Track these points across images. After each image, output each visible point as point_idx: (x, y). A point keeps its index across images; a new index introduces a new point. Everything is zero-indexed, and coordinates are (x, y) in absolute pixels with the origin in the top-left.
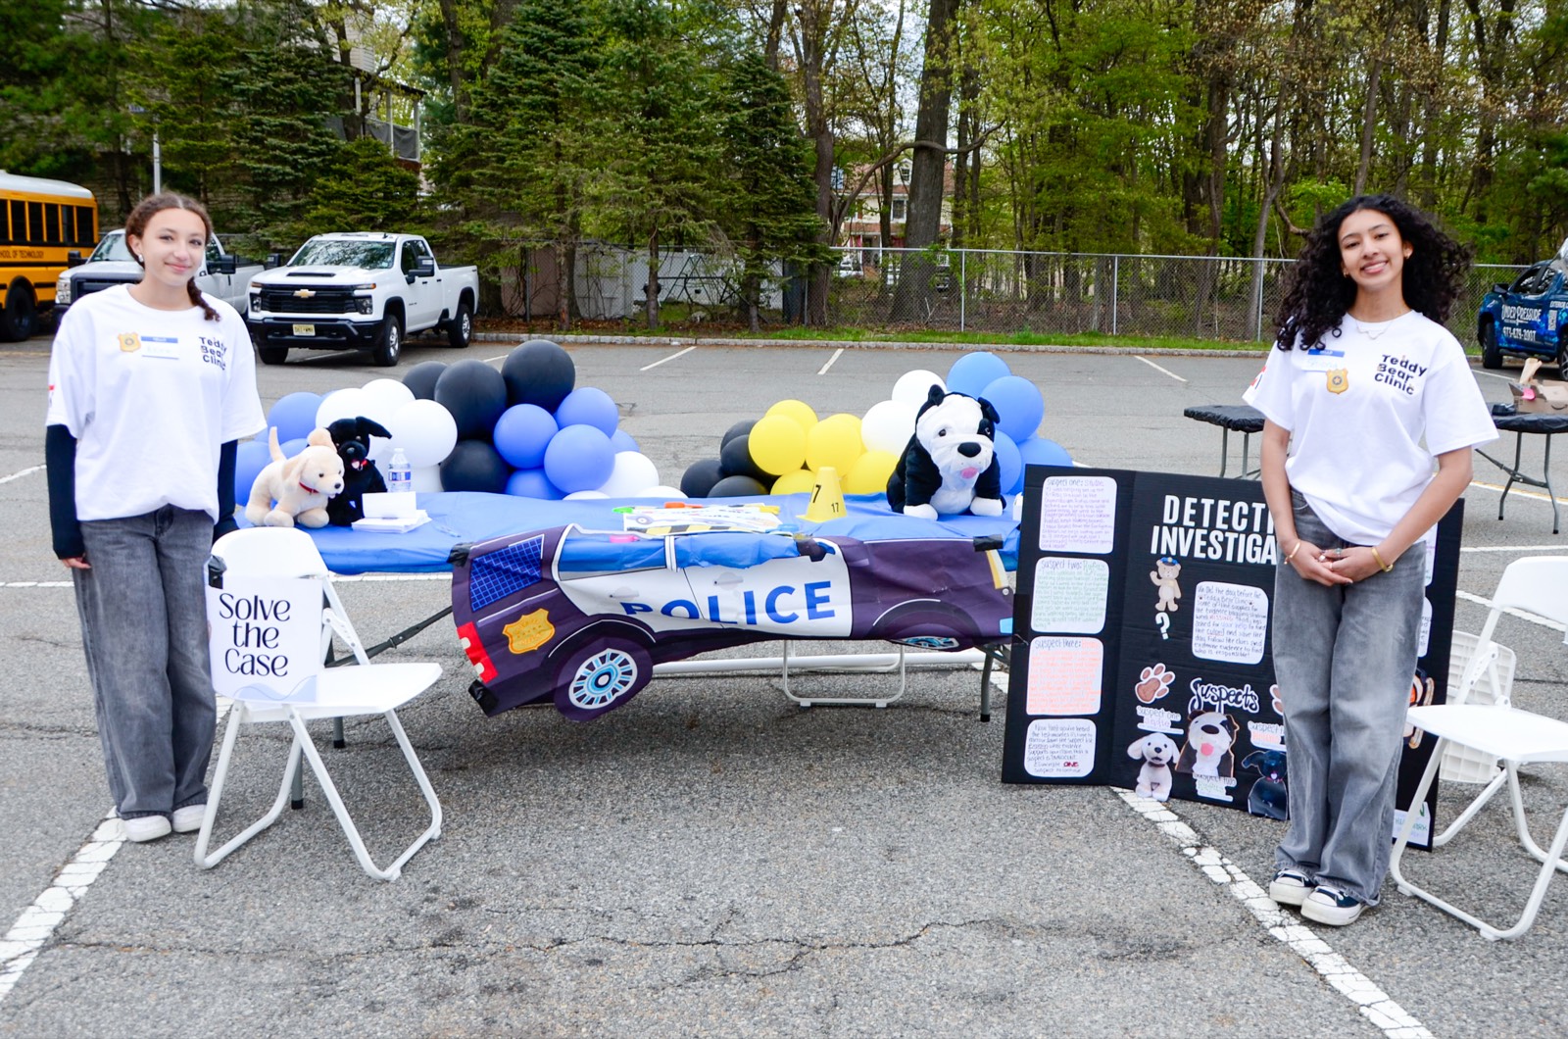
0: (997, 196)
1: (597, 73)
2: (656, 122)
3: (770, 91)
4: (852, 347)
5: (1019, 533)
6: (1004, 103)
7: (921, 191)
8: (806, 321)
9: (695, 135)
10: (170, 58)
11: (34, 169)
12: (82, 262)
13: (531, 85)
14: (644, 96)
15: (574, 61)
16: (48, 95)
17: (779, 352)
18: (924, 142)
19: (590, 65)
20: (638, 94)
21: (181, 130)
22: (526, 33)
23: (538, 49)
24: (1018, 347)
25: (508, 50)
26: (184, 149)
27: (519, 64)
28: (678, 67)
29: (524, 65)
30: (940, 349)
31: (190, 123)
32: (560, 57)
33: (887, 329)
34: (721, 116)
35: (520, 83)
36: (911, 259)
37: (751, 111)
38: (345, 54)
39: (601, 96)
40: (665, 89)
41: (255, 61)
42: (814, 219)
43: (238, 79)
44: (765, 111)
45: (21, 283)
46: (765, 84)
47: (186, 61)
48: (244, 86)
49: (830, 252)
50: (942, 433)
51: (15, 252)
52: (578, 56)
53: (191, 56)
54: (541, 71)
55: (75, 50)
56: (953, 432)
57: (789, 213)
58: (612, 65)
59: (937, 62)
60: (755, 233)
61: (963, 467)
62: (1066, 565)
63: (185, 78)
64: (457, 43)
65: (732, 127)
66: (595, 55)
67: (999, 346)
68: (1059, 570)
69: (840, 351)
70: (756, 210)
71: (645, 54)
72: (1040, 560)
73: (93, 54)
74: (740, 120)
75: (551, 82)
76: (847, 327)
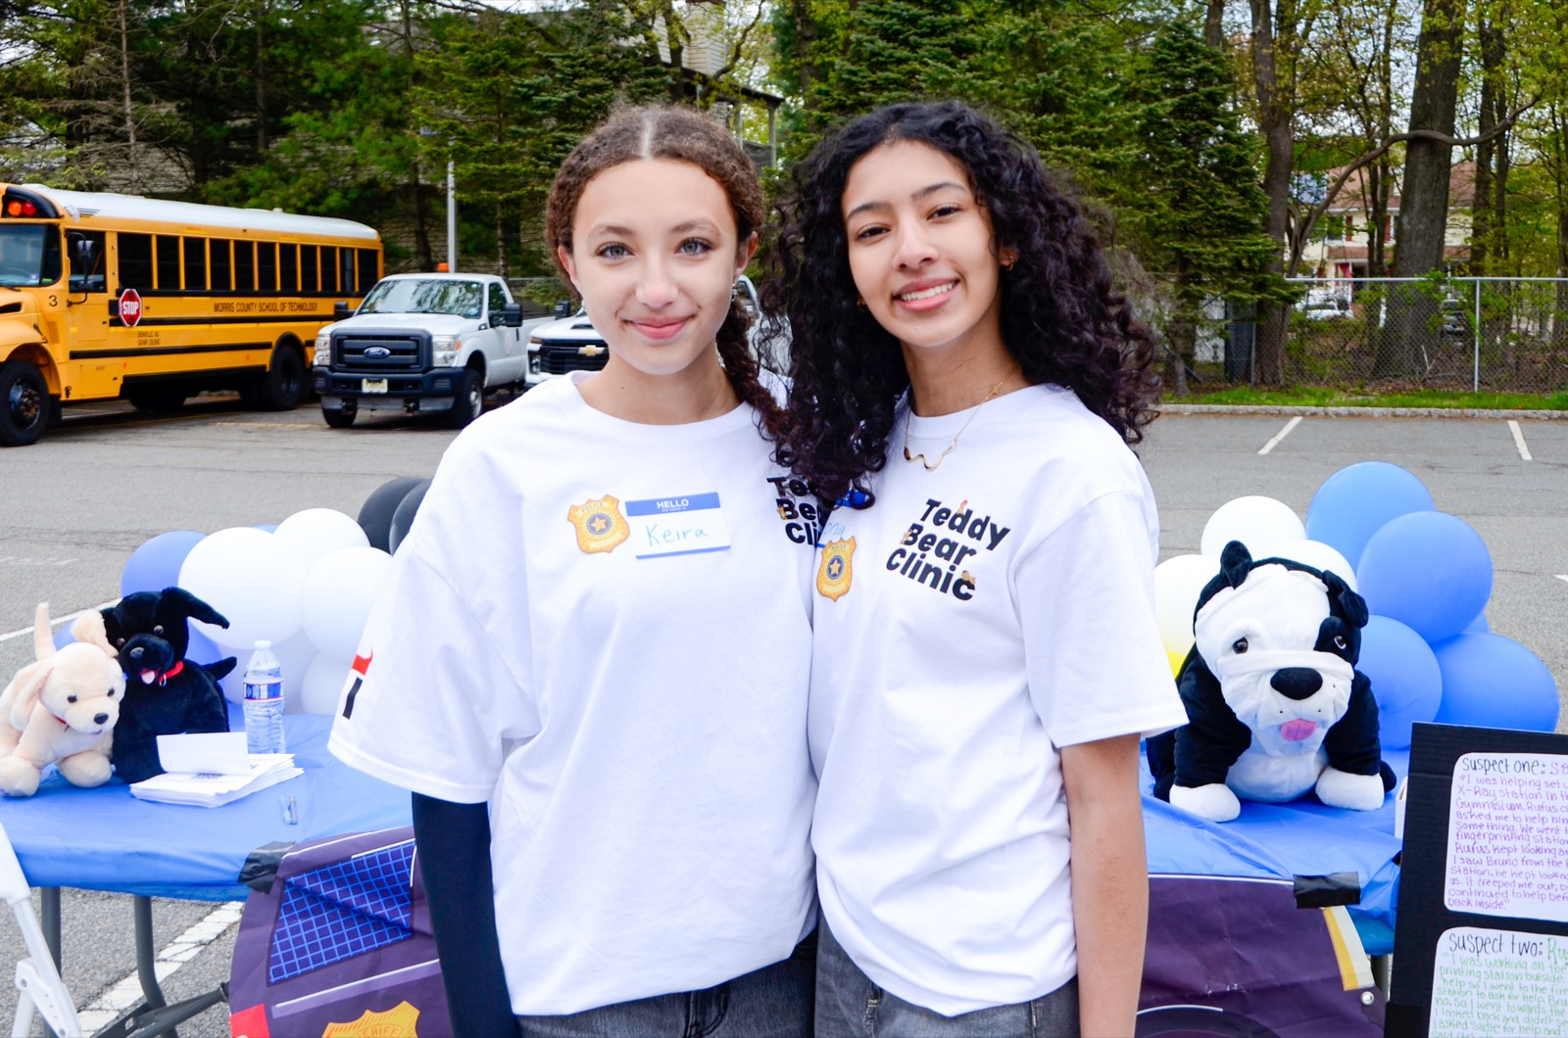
0: (1533, 204)
1: (973, 58)
2: (1048, 118)
3: (1202, 71)
4: (1314, 414)
5: (1397, 870)
6: (1540, 72)
7: (1417, 199)
8: (1253, 379)
9: (1099, 134)
10: (462, 68)
11: (321, 208)
12: (348, 315)
13: (887, 79)
14: (1032, 86)
15: (944, 46)
16: (340, 118)
17: (1212, 422)
18: (1421, 132)
19: (962, 49)
20: (1024, 84)
21: (471, 154)
22: (884, 13)
23: (897, 33)
24: (1557, 413)
25: (860, 36)
26: (474, 174)
27: (873, 54)
28: (1078, 44)
29: (879, 54)
30: (1441, 417)
31: (481, 145)
32: (925, 41)
33: (1367, 389)
34: (1135, 108)
35: (873, 77)
36: (1402, 292)
37: (1176, 99)
38: (676, 53)
39: (976, 88)
40: (1061, 76)
41: (558, 66)
42: (1262, 241)
43: (539, 89)
44: (1195, 99)
45: (289, 340)
46: (1197, 62)
47: (479, 70)
48: (545, 97)
49: (1286, 286)
50: (1240, 646)
51: (283, 304)
52: (949, 39)
53: (484, 64)
54: (900, 61)
55: (369, 66)
56: (1261, 646)
57: (1229, 234)
58: (992, 48)
59: (1440, 21)
60: (1182, 261)
61: (1283, 719)
62: (1507, 947)
63: (478, 90)
64: (808, 34)
65: (1150, 122)
66: (970, 36)
67: (1529, 412)
68: (1489, 956)
69: (1297, 420)
70: (1185, 231)
71: (1034, 31)
72: (1446, 935)
73: (387, 69)
74: (1161, 112)
75: (913, 73)
76: (1311, 386)
